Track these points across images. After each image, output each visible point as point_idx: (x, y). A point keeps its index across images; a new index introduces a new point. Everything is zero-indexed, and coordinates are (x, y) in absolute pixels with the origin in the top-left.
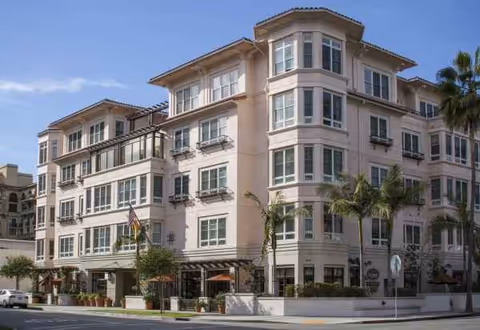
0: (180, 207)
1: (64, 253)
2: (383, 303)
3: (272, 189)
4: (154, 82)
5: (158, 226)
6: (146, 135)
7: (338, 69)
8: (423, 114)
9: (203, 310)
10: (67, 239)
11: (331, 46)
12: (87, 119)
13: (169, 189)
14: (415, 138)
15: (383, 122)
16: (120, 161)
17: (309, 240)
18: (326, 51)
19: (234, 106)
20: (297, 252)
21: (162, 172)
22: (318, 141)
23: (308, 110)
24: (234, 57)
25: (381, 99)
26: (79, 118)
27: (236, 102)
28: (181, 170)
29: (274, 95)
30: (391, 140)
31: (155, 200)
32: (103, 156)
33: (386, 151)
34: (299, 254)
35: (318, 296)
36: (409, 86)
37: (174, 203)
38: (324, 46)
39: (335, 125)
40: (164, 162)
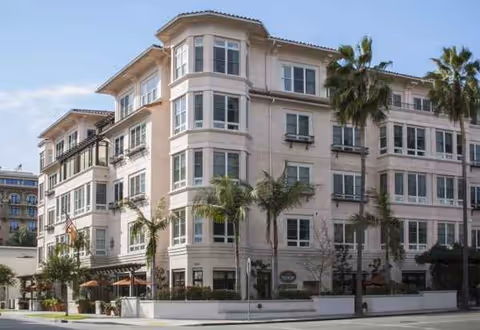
0: (117, 213)
2: (260, 306)
3: (172, 194)
4: (100, 91)
5: (102, 233)
6: (93, 144)
9: (112, 313)
11: (226, 47)
12: (66, 129)
13: (110, 197)
15: (305, 119)
16: (78, 169)
17: (197, 244)
18: (218, 53)
19: (149, 113)
20: (186, 256)
21: (104, 179)
22: (207, 144)
23: (199, 114)
24: (153, 65)
25: (305, 94)
26: (57, 128)
27: (150, 109)
28: (119, 177)
29: (174, 101)
30: (313, 137)
31: (98, 207)
32: (68, 164)
33: (307, 148)
34: (189, 258)
35: (209, 299)
37: (114, 209)
39: (230, 127)
40: (108, 170)
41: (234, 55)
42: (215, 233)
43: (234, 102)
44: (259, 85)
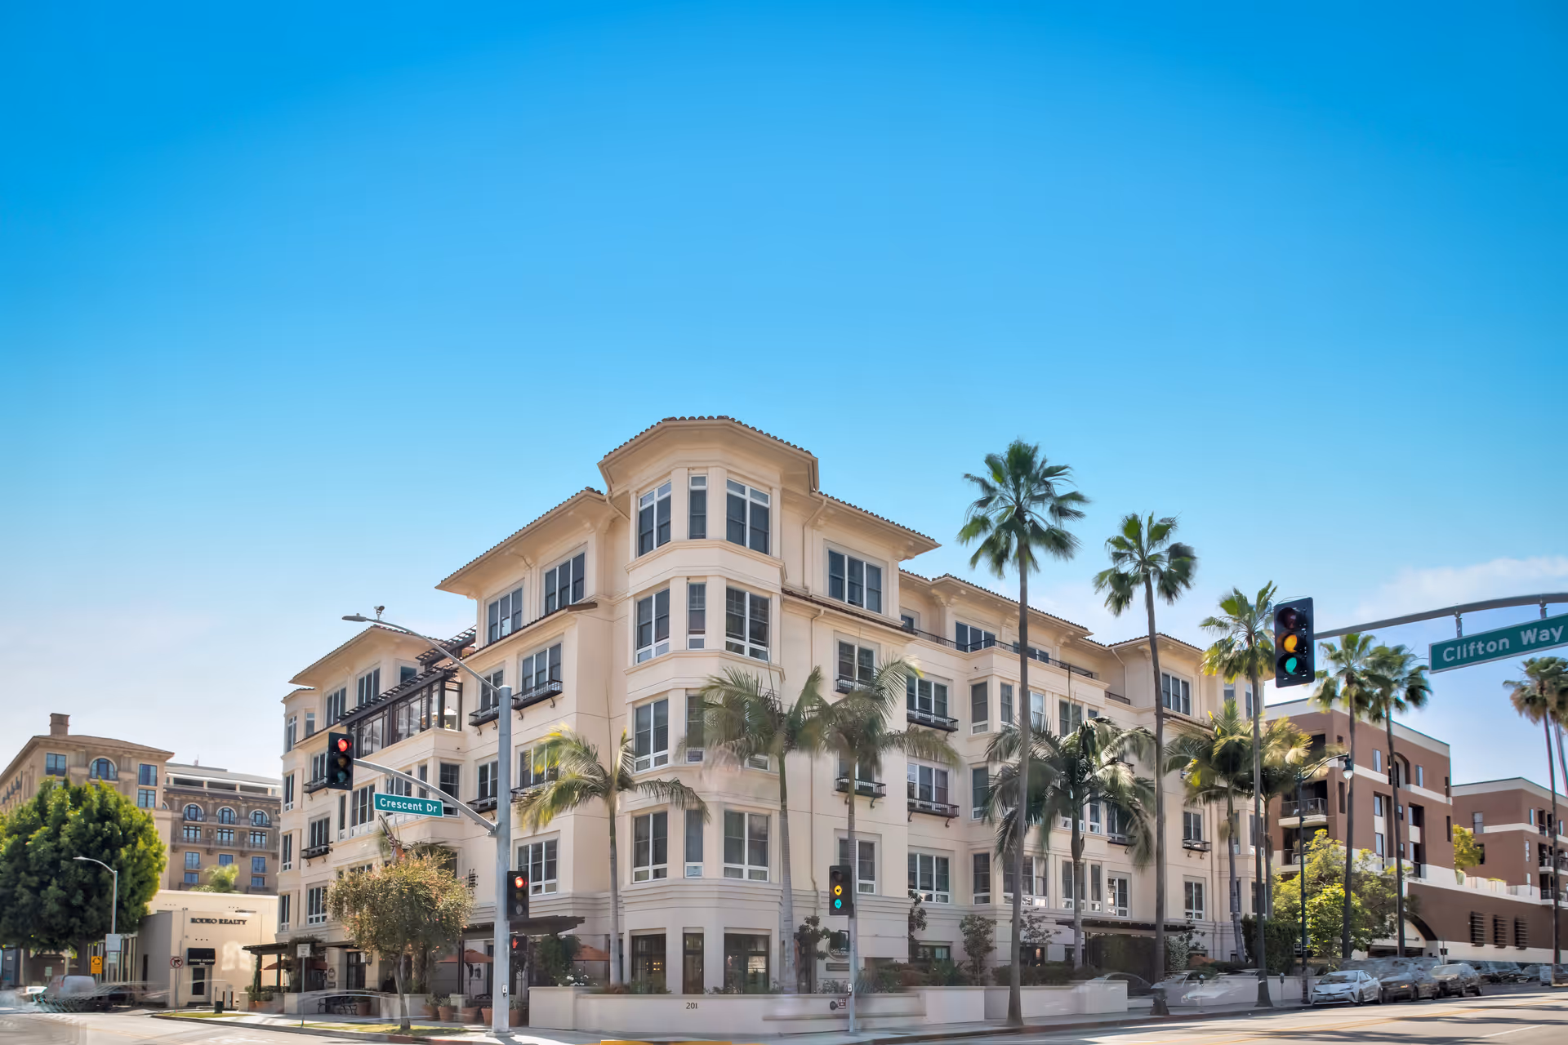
1: (314, 916)
2: (832, 1006)
6: (430, 686)
7: (761, 543)
8: (961, 646)
10: (318, 890)
11: (747, 497)
14: (942, 690)
15: (866, 654)
16: (393, 737)
18: (735, 506)
25: (865, 609)
36: (934, 591)
38: (730, 497)
39: (753, 653)
40: (465, 736)
41: (762, 515)
42: (727, 860)
43: (761, 606)
44: (794, 582)
